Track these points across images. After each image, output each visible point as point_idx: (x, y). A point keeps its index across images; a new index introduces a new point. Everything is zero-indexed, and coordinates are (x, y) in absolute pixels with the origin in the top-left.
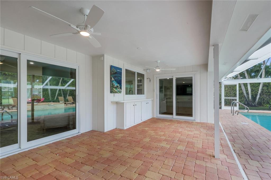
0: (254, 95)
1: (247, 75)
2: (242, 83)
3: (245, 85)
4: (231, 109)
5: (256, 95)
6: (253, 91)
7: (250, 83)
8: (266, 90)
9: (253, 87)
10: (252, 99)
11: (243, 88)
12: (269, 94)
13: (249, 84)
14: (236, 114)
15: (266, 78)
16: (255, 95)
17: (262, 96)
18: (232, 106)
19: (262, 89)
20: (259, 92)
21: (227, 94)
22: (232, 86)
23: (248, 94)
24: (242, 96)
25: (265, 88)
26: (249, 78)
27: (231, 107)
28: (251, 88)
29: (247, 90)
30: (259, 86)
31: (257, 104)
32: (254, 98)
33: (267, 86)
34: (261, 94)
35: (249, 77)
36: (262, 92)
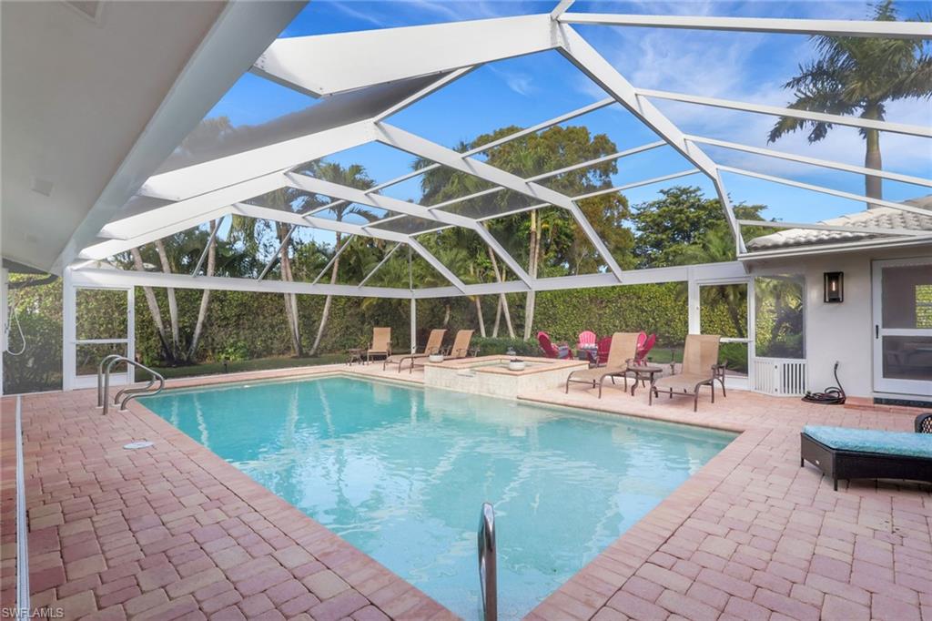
0: (186, 327)
1: (167, 261)
2: (148, 287)
3: (161, 293)
4: (97, 385)
5: (193, 327)
6: (185, 315)
7: (175, 289)
8: (219, 312)
9: (184, 300)
10: (181, 341)
11: (152, 303)
12: (225, 323)
13: (173, 291)
14: (120, 405)
15: (220, 275)
16: (190, 327)
17: (210, 331)
18: (103, 372)
19: (209, 309)
20: (201, 318)
21: (93, 324)
22: (115, 295)
23: (167, 322)
24: (149, 330)
25: (216, 305)
26: (172, 272)
27: (97, 375)
28: (178, 305)
29: (165, 311)
30: (200, 299)
31: (197, 353)
32: (186, 336)
33: (221, 301)
34: (208, 325)
35: (174, 269)
36: (208, 318)
